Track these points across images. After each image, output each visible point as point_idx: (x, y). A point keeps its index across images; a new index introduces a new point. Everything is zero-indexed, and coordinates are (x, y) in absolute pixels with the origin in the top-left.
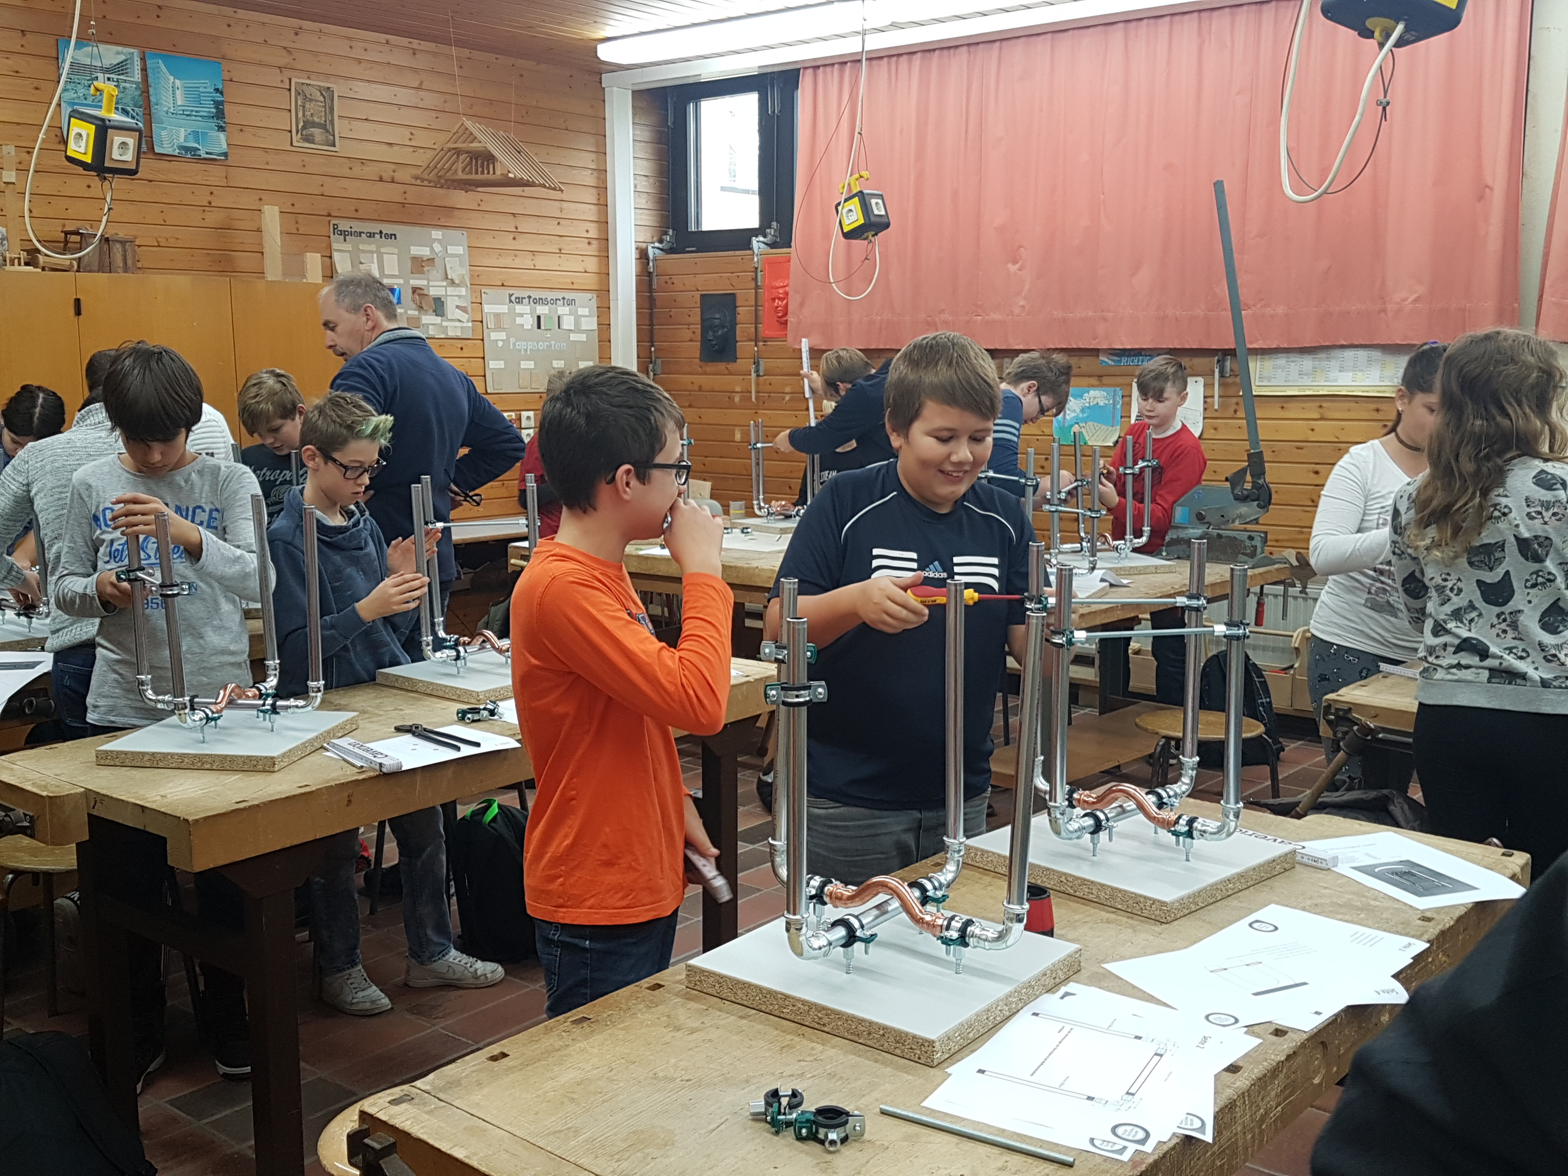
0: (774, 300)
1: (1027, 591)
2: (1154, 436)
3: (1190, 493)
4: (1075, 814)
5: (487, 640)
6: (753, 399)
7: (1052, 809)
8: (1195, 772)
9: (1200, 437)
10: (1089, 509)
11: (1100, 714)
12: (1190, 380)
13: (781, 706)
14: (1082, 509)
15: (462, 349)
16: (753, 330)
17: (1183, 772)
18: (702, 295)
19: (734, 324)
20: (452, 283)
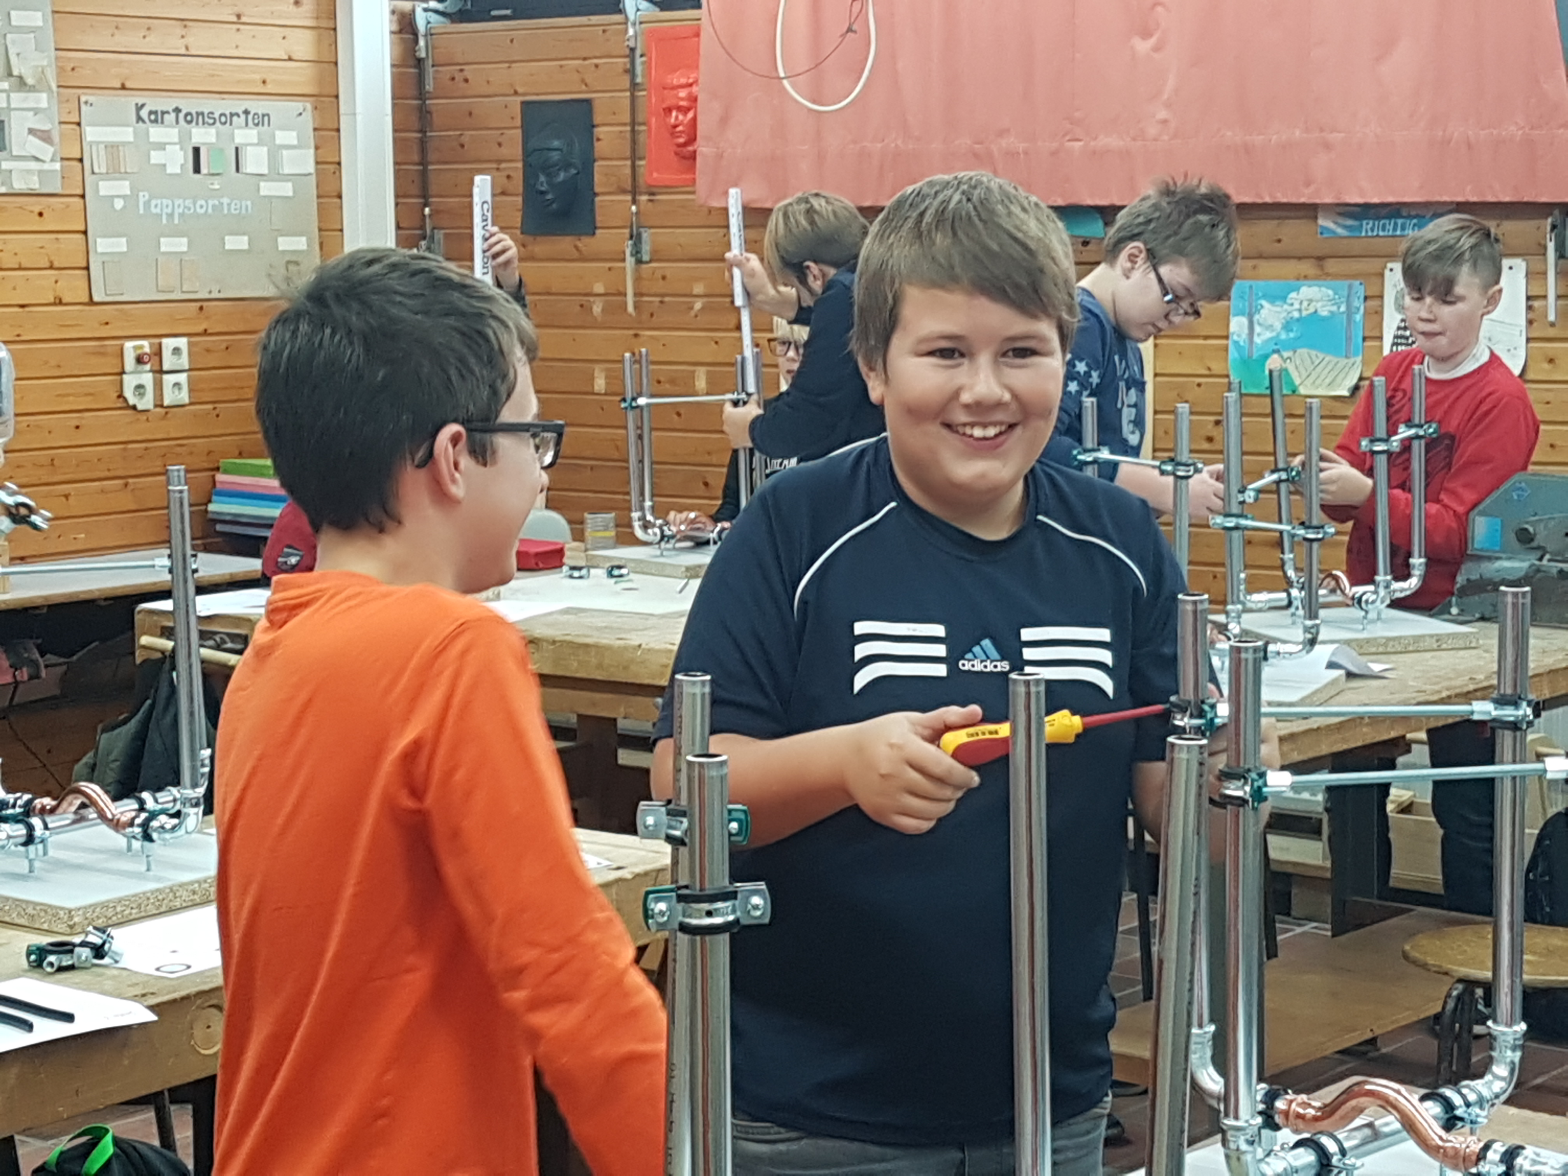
0: (668, 110)
1: (1177, 692)
2: (1433, 375)
3: (1502, 489)
4: (1279, 1143)
5: (89, 803)
6: (630, 308)
7: (1229, 1134)
8: (1518, 1054)
9: (1521, 375)
10: (1302, 524)
11: (1333, 936)
12: (1506, 263)
13: (679, 934)
14: (1290, 522)
15: (41, 214)
16: (628, 171)
17: (1494, 1054)
18: (523, 103)
19: (588, 162)
20: (21, 84)
